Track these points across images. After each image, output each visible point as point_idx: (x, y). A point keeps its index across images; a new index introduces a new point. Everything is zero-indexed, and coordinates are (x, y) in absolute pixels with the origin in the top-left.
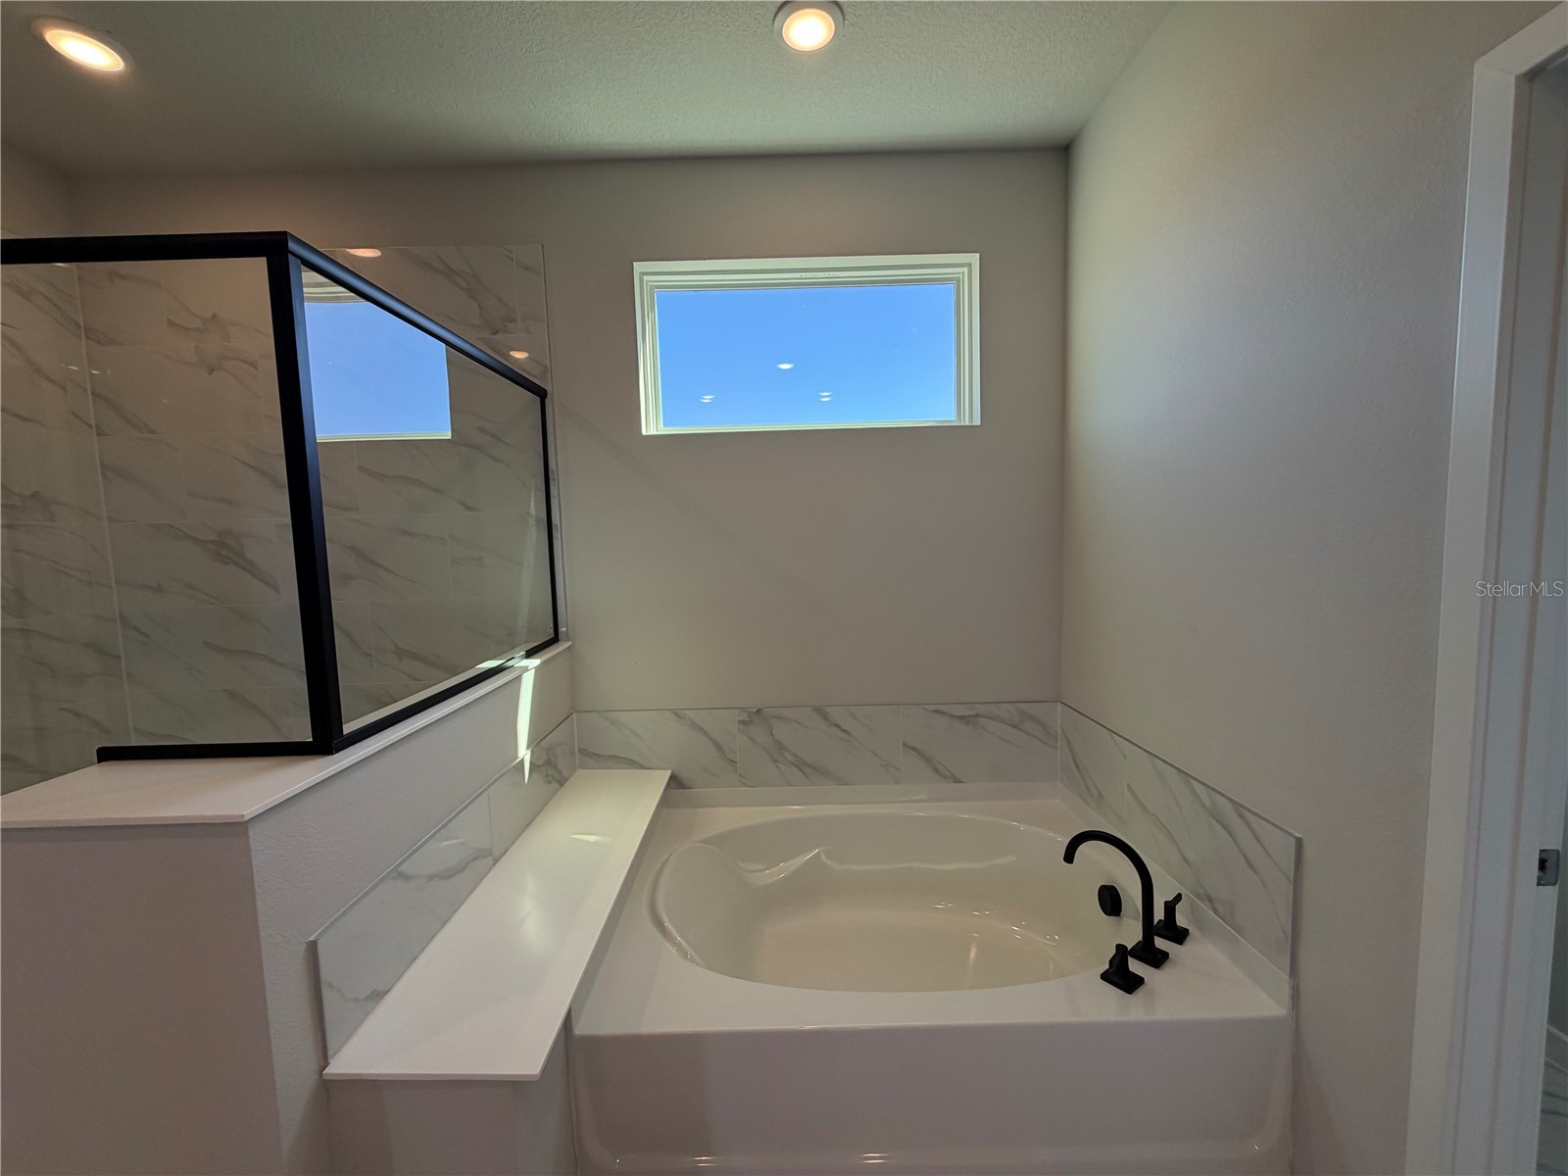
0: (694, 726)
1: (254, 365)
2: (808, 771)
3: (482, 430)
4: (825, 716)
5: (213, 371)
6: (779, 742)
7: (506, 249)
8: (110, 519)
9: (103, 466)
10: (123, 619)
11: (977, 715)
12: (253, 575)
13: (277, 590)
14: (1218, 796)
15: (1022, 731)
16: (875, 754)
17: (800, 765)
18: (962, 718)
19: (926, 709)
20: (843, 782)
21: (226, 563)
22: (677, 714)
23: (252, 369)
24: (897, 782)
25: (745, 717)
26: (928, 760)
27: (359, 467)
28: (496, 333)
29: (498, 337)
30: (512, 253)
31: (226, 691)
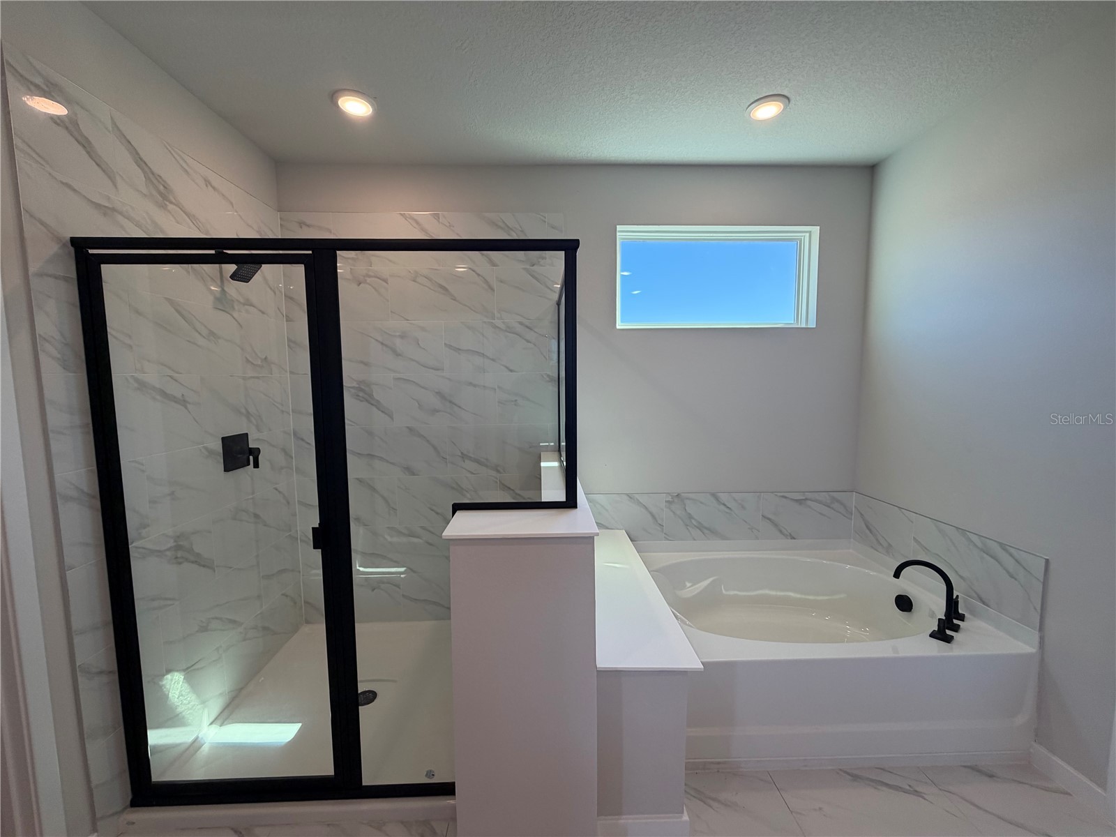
0: (639, 503)
1: (385, 281)
2: (706, 531)
3: (521, 323)
4: (717, 499)
5: (360, 283)
6: (690, 514)
7: (542, 216)
8: (291, 373)
9: (289, 340)
10: (295, 434)
11: (806, 499)
12: (378, 409)
13: (392, 418)
14: (988, 541)
15: (833, 508)
16: (746, 522)
17: (700, 527)
18: (797, 501)
19: (776, 495)
20: (724, 538)
21: (362, 401)
22: (630, 496)
23: (385, 284)
24: (757, 538)
25: (669, 499)
26: (776, 525)
27: (445, 344)
28: (533, 265)
29: (535, 268)
30: (545, 217)
31: (357, 479)
